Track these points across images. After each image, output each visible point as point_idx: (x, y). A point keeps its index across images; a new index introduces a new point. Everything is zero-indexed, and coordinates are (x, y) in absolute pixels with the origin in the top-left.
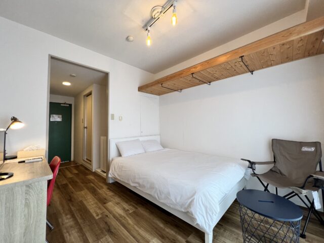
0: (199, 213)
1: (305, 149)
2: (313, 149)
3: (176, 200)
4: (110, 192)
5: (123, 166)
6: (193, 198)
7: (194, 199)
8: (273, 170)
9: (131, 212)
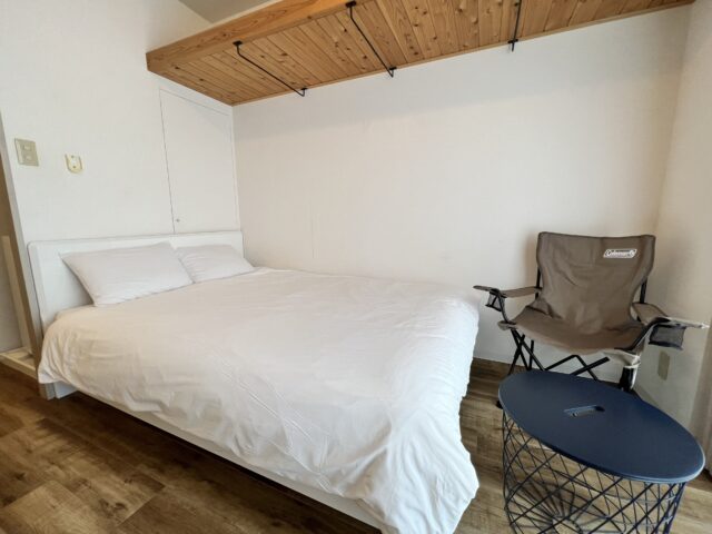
0: (408, 506)
1: (611, 254)
2: (632, 253)
3: (311, 459)
4: (53, 437)
5: (92, 342)
6: (380, 450)
7: (385, 453)
8: (535, 306)
9: (132, 511)
